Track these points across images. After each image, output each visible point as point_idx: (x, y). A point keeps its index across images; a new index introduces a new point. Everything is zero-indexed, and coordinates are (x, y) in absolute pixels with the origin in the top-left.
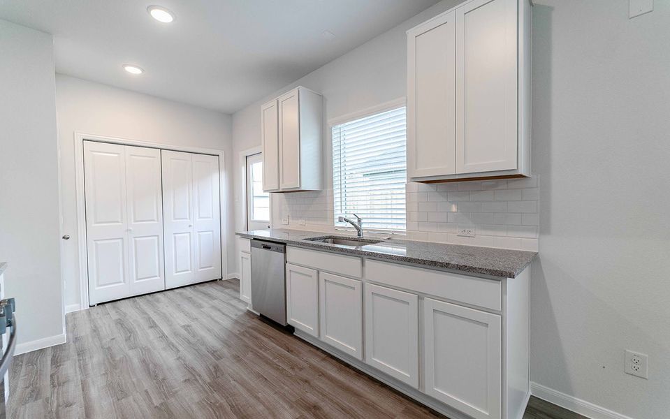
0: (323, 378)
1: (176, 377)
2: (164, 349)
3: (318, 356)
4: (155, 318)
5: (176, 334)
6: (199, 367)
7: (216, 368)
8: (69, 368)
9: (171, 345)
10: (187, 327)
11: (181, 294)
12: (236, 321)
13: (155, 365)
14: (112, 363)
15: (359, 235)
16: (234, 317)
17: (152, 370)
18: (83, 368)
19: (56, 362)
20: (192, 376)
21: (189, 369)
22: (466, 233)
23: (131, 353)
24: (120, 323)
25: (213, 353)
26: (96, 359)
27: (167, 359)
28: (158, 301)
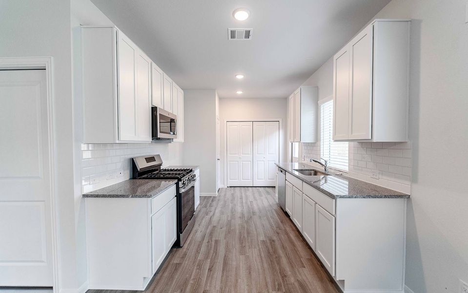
0: (286, 236)
1: (238, 215)
2: (240, 206)
3: (292, 227)
4: (243, 195)
5: (246, 203)
6: (246, 215)
7: (251, 217)
8: (214, 203)
9: (242, 206)
10: (251, 202)
11: (258, 189)
12: (270, 205)
13: (235, 210)
14: (225, 205)
15: (325, 170)
16: (271, 204)
17: (233, 211)
18: (217, 204)
19: (212, 201)
20: (242, 216)
21: (243, 214)
22: (375, 177)
23: (230, 204)
24: (233, 195)
25: (254, 213)
26: (221, 203)
27: (239, 209)
28: (248, 190)
